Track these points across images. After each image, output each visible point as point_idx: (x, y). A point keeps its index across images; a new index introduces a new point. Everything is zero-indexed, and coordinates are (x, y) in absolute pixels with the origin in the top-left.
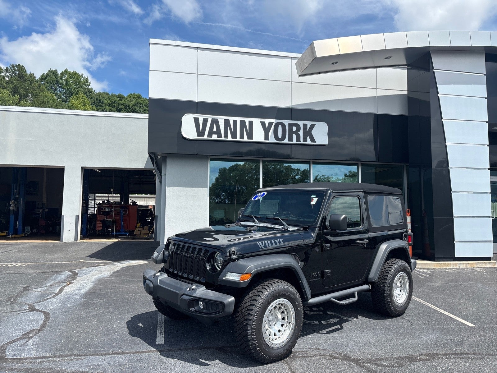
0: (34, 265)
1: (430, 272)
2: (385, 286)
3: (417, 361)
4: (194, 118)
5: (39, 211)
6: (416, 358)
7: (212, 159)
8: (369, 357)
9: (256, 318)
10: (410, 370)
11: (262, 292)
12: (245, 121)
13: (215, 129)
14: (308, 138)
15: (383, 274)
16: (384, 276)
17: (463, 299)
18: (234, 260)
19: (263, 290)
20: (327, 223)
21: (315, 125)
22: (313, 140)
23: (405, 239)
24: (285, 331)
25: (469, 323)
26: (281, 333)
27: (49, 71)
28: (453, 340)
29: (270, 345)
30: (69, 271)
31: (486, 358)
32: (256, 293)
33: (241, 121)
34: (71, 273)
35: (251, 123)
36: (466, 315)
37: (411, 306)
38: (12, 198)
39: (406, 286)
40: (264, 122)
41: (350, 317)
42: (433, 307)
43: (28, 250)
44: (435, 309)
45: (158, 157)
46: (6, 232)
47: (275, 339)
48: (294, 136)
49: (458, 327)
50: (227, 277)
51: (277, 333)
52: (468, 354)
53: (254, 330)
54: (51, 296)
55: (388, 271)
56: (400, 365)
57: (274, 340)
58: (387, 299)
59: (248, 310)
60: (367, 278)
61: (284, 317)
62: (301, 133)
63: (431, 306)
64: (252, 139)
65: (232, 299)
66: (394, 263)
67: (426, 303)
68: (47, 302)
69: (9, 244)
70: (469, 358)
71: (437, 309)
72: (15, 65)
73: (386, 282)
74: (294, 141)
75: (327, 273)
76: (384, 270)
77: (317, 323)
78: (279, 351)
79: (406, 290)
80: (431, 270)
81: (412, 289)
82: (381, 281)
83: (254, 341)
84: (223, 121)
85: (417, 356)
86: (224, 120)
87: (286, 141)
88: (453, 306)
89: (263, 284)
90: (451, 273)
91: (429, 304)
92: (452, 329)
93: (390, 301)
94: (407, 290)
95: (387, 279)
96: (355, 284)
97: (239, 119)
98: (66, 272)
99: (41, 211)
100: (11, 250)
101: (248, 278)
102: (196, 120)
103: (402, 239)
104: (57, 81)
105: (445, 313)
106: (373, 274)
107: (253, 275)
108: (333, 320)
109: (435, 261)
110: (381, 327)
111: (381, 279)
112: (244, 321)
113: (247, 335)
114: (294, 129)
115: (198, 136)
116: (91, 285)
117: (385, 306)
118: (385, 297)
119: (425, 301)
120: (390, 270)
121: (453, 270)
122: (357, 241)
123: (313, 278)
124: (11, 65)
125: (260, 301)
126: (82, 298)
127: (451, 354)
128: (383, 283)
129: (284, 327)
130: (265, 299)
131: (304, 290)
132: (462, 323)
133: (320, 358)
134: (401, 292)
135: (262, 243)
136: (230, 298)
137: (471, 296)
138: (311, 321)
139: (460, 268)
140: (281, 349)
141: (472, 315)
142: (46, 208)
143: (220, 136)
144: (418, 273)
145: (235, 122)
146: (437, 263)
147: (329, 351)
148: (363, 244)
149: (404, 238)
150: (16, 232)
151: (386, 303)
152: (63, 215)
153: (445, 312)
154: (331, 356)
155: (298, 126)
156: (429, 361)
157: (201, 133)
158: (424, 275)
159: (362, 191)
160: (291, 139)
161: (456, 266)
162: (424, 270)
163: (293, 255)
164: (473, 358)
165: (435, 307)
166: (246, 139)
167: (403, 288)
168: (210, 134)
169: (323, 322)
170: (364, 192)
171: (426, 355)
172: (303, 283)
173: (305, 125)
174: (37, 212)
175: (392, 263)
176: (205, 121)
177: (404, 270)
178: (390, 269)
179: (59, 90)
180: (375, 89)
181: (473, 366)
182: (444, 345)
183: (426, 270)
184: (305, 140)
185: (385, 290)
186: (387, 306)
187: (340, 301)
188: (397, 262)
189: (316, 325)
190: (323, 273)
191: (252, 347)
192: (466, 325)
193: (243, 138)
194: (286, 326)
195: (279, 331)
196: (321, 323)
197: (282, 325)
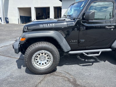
20: (84, 17)
57: (42, 66)
75: (82, 41)
89: (35, 43)
101: (24, 40)
106: (115, 44)
107: (27, 39)
122: (106, 27)
135: (42, 25)
163: (60, 31)
172: (61, 45)
189: (82, 61)
194: (49, 62)
195: (43, 64)
196: (85, 60)
197: (46, 63)
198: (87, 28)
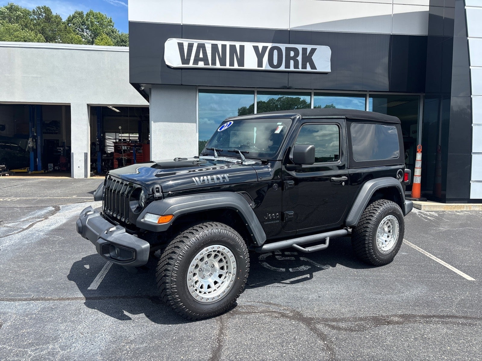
0: (25, 200)
1: (437, 215)
2: (367, 231)
3: (385, 325)
4: (178, 43)
5: (61, 149)
6: (385, 319)
7: (201, 91)
8: (327, 316)
9: (177, 269)
10: (371, 336)
11: (187, 237)
12: (235, 45)
13: (201, 56)
14: (308, 64)
15: (365, 218)
16: (367, 220)
17: (469, 247)
18: (160, 198)
19: (189, 235)
20: (291, 156)
21: (316, 49)
22: (313, 66)
23: (399, 177)
24: (223, 282)
25: (469, 276)
26: (217, 285)
27: (75, 13)
28: (442, 297)
29: (199, 300)
30: (53, 207)
31: (478, 325)
32: (180, 238)
33: (230, 46)
34: (54, 209)
35: (242, 48)
36: (468, 266)
37: (401, 253)
38: (31, 136)
39: (396, 231)
40: (258, 47)
41: (324, 265)
42: (428, 255)
43: (33, 185)
44: (431, 257)
45: (141, 88)
46: (27, 169)
47: (209, 292)
48: (292, 62)
49: (452, 281)
50: (146, 219)
51: (212, 285)
52: (456, 317)
53: (174, 283)
54: (16, 232)
55: (372, 214)
56: (361, 329)
57: (207, 293)
58: (369, 247)
59: (169, 259)
60: (345, 222)
61: (223, 266)
62: (300, 58)
63: (426, 255)
64: (244, 66)
65: (147, 245)
66: (381, 204)
67: (422, 250)
68: (7, 238)
69: (20, 180)
70: (454, 323)
71: (434, 258)
72: (41, 7)
73: (369, 226)
74: (292, 69)
75: (289, 215)
76: (367, 212)
77: (284, 270)
78: (211, 306)
79: (395, 236)
80: (440, 212)
81: (403, 235)
82: (362, 225)
83: (175, 295)
84: (210, 46)
85: (388, 317)
86: (212, 44)
87: (282, 68)
88: (454, 255)
89: (192, 228)
90: (462, 216)
91: (425, 252)
92: (445, 283)
93: (371, 249)
94: (397, 236)
95: (369, 223)
96: (327, 228)
97: (228, 43)
98: (51, 207)
99: (62, 149)
100: (16, 185)
101: (167, 221)
102: (181, 46)
103: (396, 177)
104: (83, 22)
105: (441, 263)
106: (353, 217)
107: (176, 216)
108: (303, 268)
109: (445, 203)
110: (358, 277)
111: (362, 223)
112: (163, 271)
113: (165, 289)
114: (292, 54)
115: (183, 64)
116: (64, 221)
117: (366, 254)
118: (366, 244)
119: (421, 248)
120: (374, 213)
121: (466, 213)
122: (332, 178)
123: (269, 220)
124: (37, 7)
125: (185, 248)
126: (46, 235)
127: (434, 316)
128: (364, 228)
129: (223, 278)
130: (191, 245)
131: (252, 235)
132: (460, 275)
133: (265, 316)
134: (389, 238)
135: (200, 179)
136: (145, 244)
137: (479, 243)
138: (277, 268)
139: (474, 211)
140: (215, 305)
141: (474, 267)
142: (66, 146)
143: (207, 63)
144: (423, 215)
145: (224, 47)
146: (448, 205)
147: (281, 306)
148: (340, 181)
149: (399, 175)
150: (36, 169)
151: (367, 251)
152: (72, 152)
153: (443, 262)
154: (280, 313)
155: (296, 51)
156: (401, 325)
157: (185, 61)
158: (430, 218)
159: (343, 117)
160: (287, 66)
161: (470, 208)
162: (431, 213)
163: (242, 193)
164: (460, 322)
165: (431, 255)
166: (236, 66)
167: (391, 234)
168: (196, 62)
169: (291, 270)
170: (347, 119)
171: (402, 316)
172: (251, 227)
173: (304, 50)
174: (59, 150)
175: (378, 205)
176: (190, 46)
177: (393, 212)
178: (374, 211)
179: (86, 32)
180: (391, 4)
181: (457, 335)
182: (428, 304)
183: (434, 212)
184: (304, 67)
185: (366, 236)
186: (368, 254)
187: (304, 248)
188: (384, 203)
189: (282, 273)
190: (282, 215)
191: (172, 302)
192: (464, 278)
193: (233, 66)
194: (225, 277)
195: (216, 283)
196: (287, 271)
197: (220, 276)
198: (297, 181)
